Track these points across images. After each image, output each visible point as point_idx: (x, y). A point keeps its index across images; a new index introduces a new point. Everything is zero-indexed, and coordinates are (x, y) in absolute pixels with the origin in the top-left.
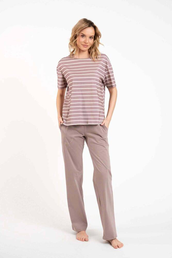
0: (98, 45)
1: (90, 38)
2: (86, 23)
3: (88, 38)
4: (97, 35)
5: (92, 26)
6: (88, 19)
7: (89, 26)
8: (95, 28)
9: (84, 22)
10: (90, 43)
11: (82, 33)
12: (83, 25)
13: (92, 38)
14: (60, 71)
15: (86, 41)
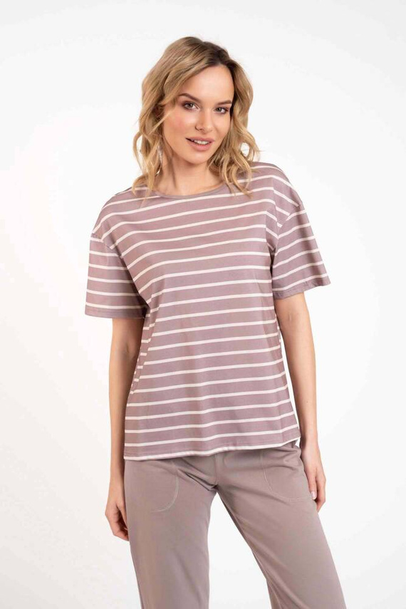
1: (218, 109)
2: (196, 55)
3: (209, 111)
4: (240, 98)
6: (205, 37)
7: (212, 63)
8: (233, 68)
9: (188, 48)
10: (217, 130)
11: (186, 91)
12: (188, 61)
13: (226, 110)
14: (112, 247)
15: (202, 124)
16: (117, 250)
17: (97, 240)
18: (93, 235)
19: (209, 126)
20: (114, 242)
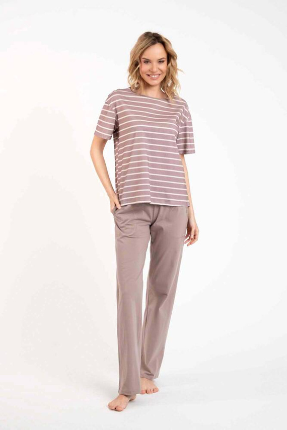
0: (176, 72)
1: (160, 62)
3: (155, 64)
4: (170, 57)
5: (159, 42)
6: (153, 31)
7: (154, 43)
11: (143, 57)
13: (163, 62)
14: (114, 109)
15: (152, 69)
16: (116, 111)
17: (107, 105)
18: (106, 103)
19: (155, 70)
20: (116, 112)
